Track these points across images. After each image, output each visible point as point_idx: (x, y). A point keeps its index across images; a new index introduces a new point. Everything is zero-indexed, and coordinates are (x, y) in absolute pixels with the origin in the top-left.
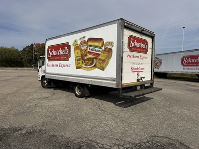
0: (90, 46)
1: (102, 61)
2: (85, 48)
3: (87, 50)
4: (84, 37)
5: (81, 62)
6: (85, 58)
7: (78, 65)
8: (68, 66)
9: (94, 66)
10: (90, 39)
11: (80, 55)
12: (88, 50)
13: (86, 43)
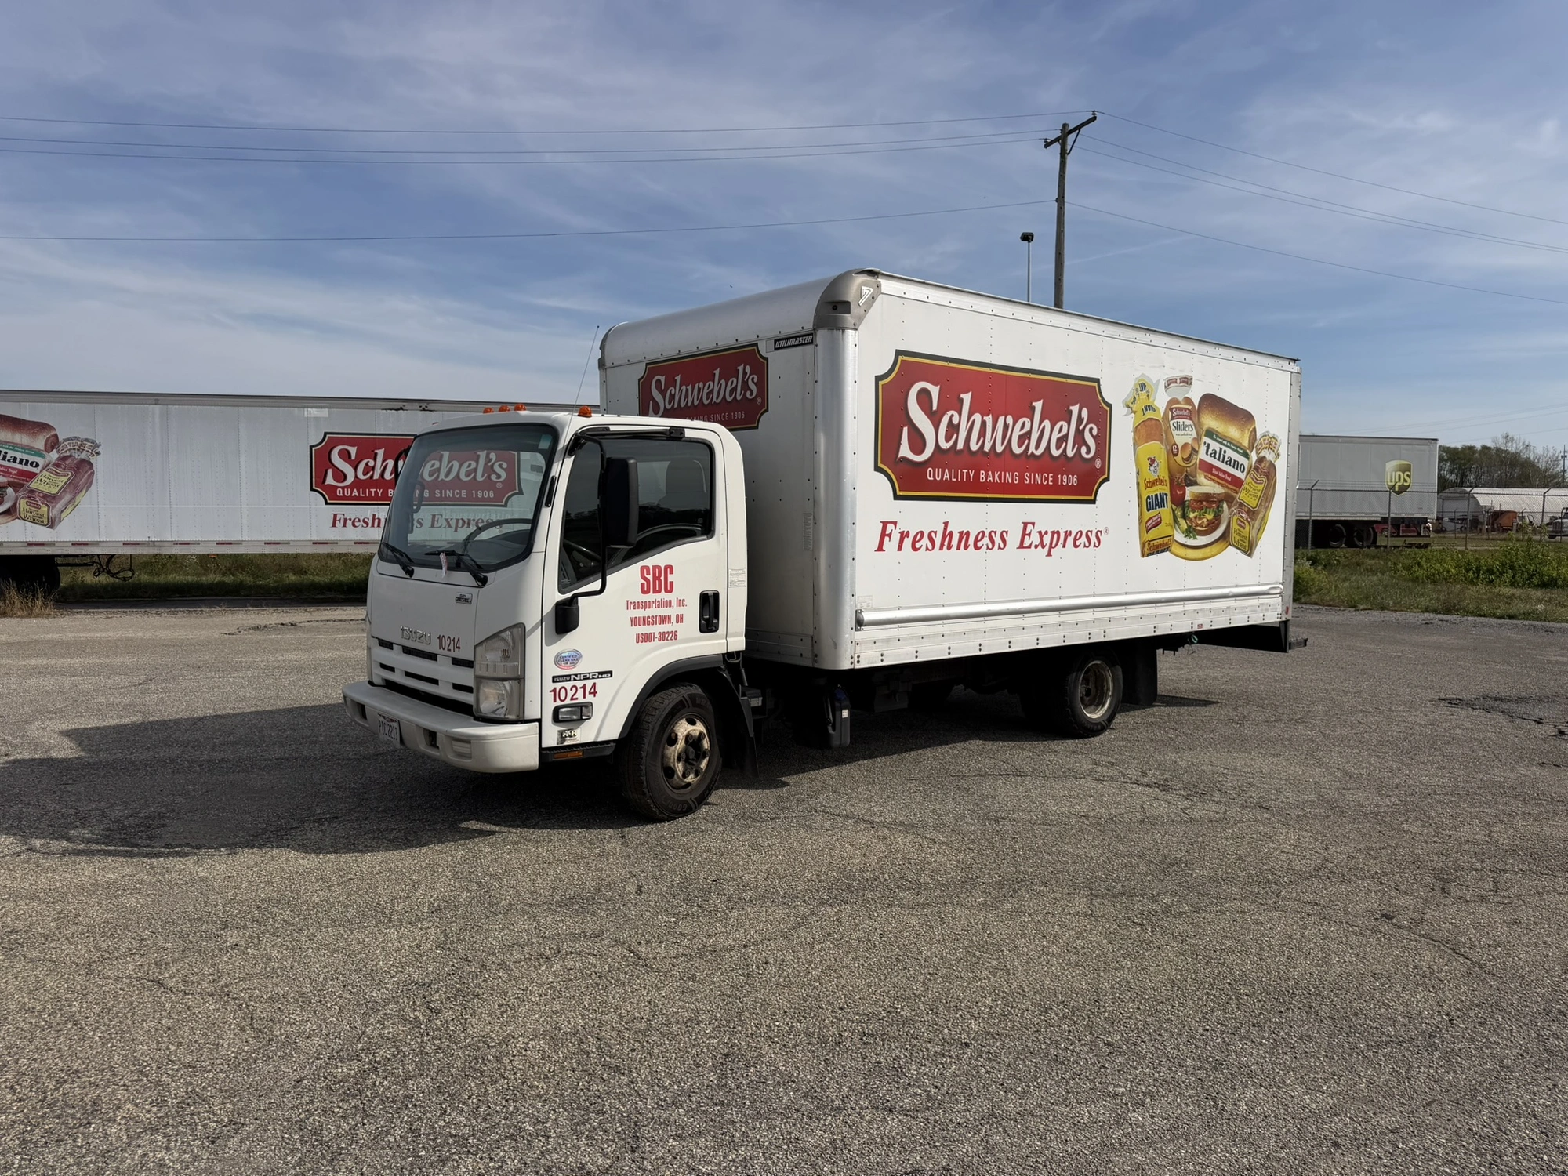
0: (1210, 433)
1: (1249, 512)
2: (1189, 440)
3: (1195, 451)
4: (1187, 381)
5: (1166, 512)
6: (1190, 492)
7: (1154, 534)
8: (1092, 539)
9: (1224, 537)
10: (1212, 402)
11: (1164, 473)
12: (1202, 455)
13: (1193, 414)
